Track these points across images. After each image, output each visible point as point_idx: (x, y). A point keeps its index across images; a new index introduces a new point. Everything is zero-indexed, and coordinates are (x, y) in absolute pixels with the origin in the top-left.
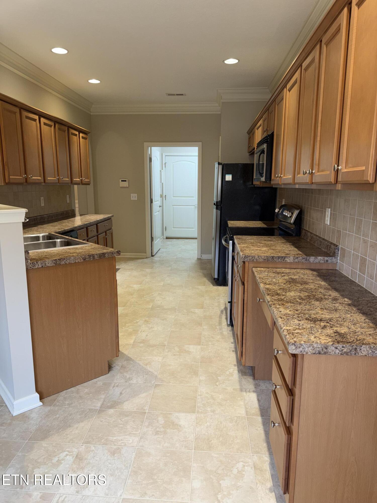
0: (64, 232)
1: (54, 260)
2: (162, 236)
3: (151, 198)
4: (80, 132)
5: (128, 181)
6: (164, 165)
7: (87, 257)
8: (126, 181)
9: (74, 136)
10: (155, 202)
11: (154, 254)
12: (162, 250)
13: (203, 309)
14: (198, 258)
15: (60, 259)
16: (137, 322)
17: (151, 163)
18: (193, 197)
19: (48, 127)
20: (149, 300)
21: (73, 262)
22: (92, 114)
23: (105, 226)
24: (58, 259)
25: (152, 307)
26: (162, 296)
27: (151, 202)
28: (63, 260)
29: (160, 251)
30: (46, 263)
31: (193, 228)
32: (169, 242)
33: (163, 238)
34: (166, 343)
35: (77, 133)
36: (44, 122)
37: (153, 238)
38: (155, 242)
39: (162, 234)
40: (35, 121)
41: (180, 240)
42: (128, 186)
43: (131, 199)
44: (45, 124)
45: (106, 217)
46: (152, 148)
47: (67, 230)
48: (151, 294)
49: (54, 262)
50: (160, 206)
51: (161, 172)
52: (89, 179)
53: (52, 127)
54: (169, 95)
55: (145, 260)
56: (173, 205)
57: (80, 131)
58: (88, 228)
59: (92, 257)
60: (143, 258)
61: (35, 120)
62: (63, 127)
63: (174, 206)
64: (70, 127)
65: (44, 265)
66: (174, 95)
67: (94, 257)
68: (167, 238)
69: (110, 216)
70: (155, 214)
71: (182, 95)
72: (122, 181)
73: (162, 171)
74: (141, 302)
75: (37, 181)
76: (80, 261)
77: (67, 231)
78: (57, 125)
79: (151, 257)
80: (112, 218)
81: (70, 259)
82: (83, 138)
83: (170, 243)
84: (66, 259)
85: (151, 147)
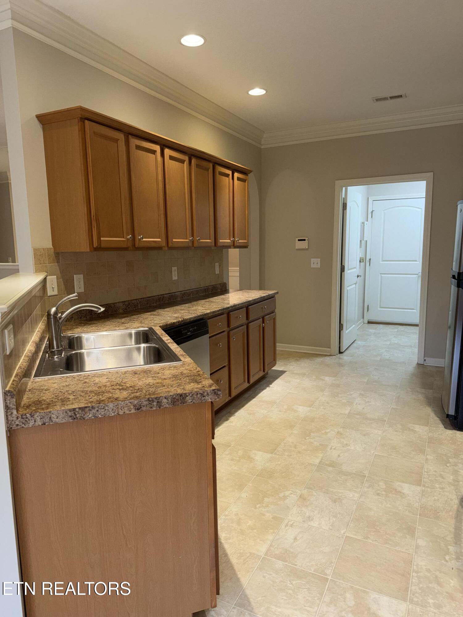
0: (182, 323)
1: (70, 410)
2: (362, 320)
3: (343, 264)
4: (234, 171)
5: (308, 240)
6: (369, 214)
7: (145, 403)
8: (304, 240)
9: (224, 178)
10: (349, 270)
11: (343, 349)
12: (359, 343)
13: (420, 486)
14: (418, 364)
15: (81, 409)
16: (326, 433)
17: (345, 211)
18: (416, 261)
19: (177, 163)
20: (346, 401)
21: (113, 415)
22: (262, 147)
23: (262, 308)
24: (80, 408)
25: (349, 413)
26: (342, 440)
27: (343, 269)
28: (90, 410)
29: (354, 345)
30: (53, 416)
31: (413, 309)
32: (372, 329)
33: (363, 322)
34: (366, 473)
35: (230, 172)
36: (170, 156)
37: (342, 325)
38: (346, 332)
39: (361, 316)
40: (155, 154)
41: (390, 326)
42: (307, 248)
43: (311, 266)
44: (171, 158)
45: (264, 295)
46: (349, 188)
47: (188, 319)
48: (349, 393)
49: (70, 414)
50: (358, 276)
51: (364, 225)
52: (246, 240)
53: (185, 163)
54: (377, 100)
55: (328, 360)
56: (381, 274)
57: (235, 169)
58: (231, 313)
59: (155, 404)
60: (326, 355)
61: (154, 152)
62: (204, 164)
63: (383, 275)
64: (216, 162)
65: (48, 420)
66: (385, 99)
67: (159, 404)
68: (369, 322)
69: (272, 294)
70: (348, 289)
71: (401, 96)
72: (299, 240)
73: (366, 222)
74: (334, 403)
75: (153, 245)
76: (127, 412)
77: (188, 321)
78: (194, 161)
79: (339, 355)
80: (276, 296)
81: (107, 408)
82: (239, 179)
83: (374, 330)
84: (97, 409)
85: (346, 186)
